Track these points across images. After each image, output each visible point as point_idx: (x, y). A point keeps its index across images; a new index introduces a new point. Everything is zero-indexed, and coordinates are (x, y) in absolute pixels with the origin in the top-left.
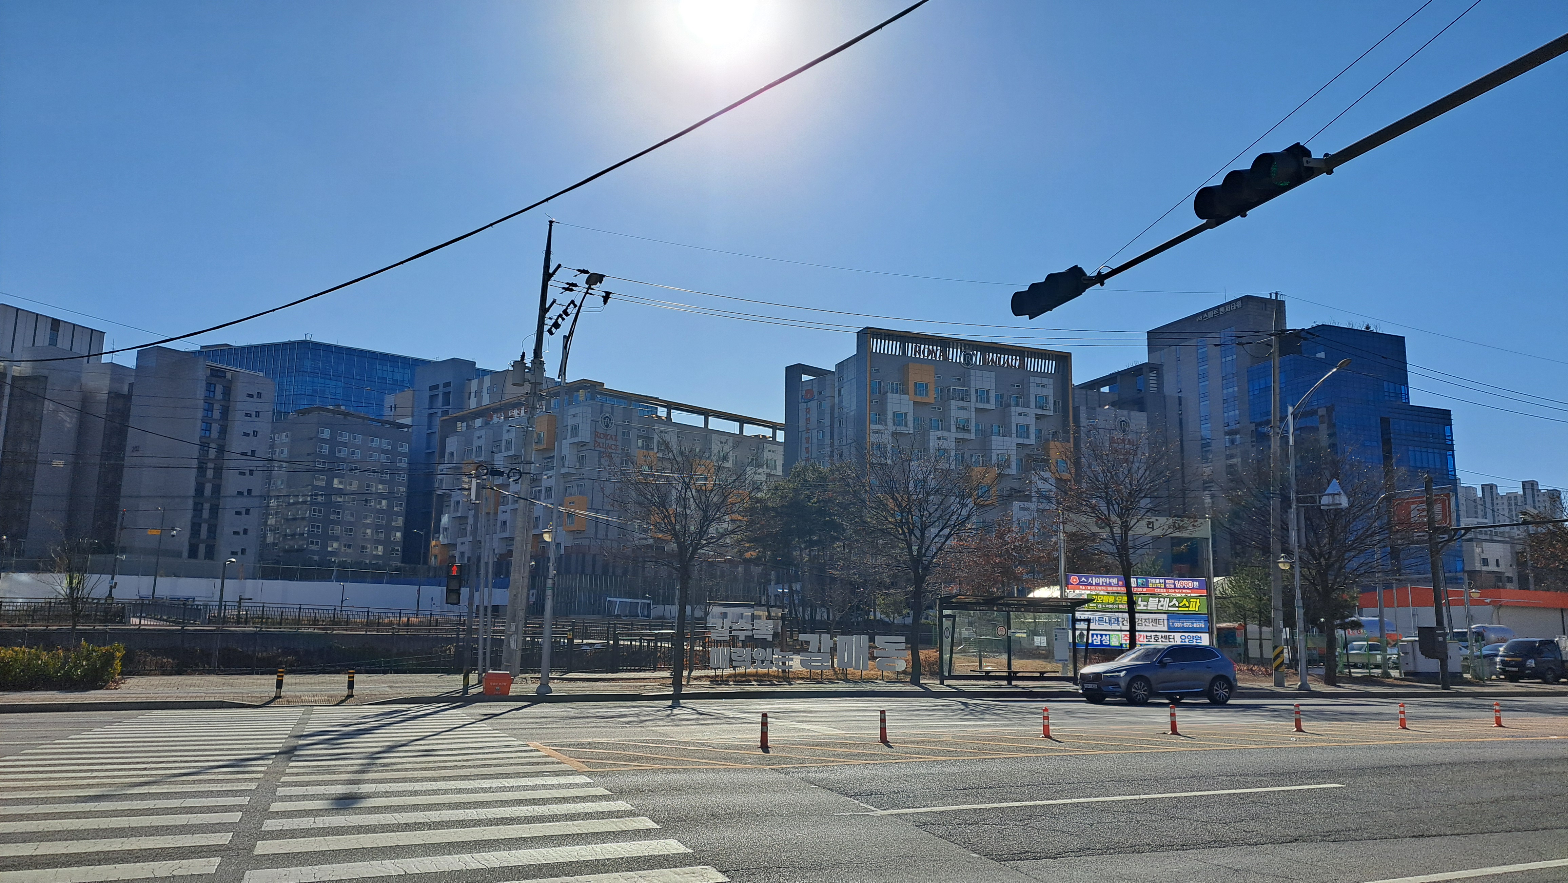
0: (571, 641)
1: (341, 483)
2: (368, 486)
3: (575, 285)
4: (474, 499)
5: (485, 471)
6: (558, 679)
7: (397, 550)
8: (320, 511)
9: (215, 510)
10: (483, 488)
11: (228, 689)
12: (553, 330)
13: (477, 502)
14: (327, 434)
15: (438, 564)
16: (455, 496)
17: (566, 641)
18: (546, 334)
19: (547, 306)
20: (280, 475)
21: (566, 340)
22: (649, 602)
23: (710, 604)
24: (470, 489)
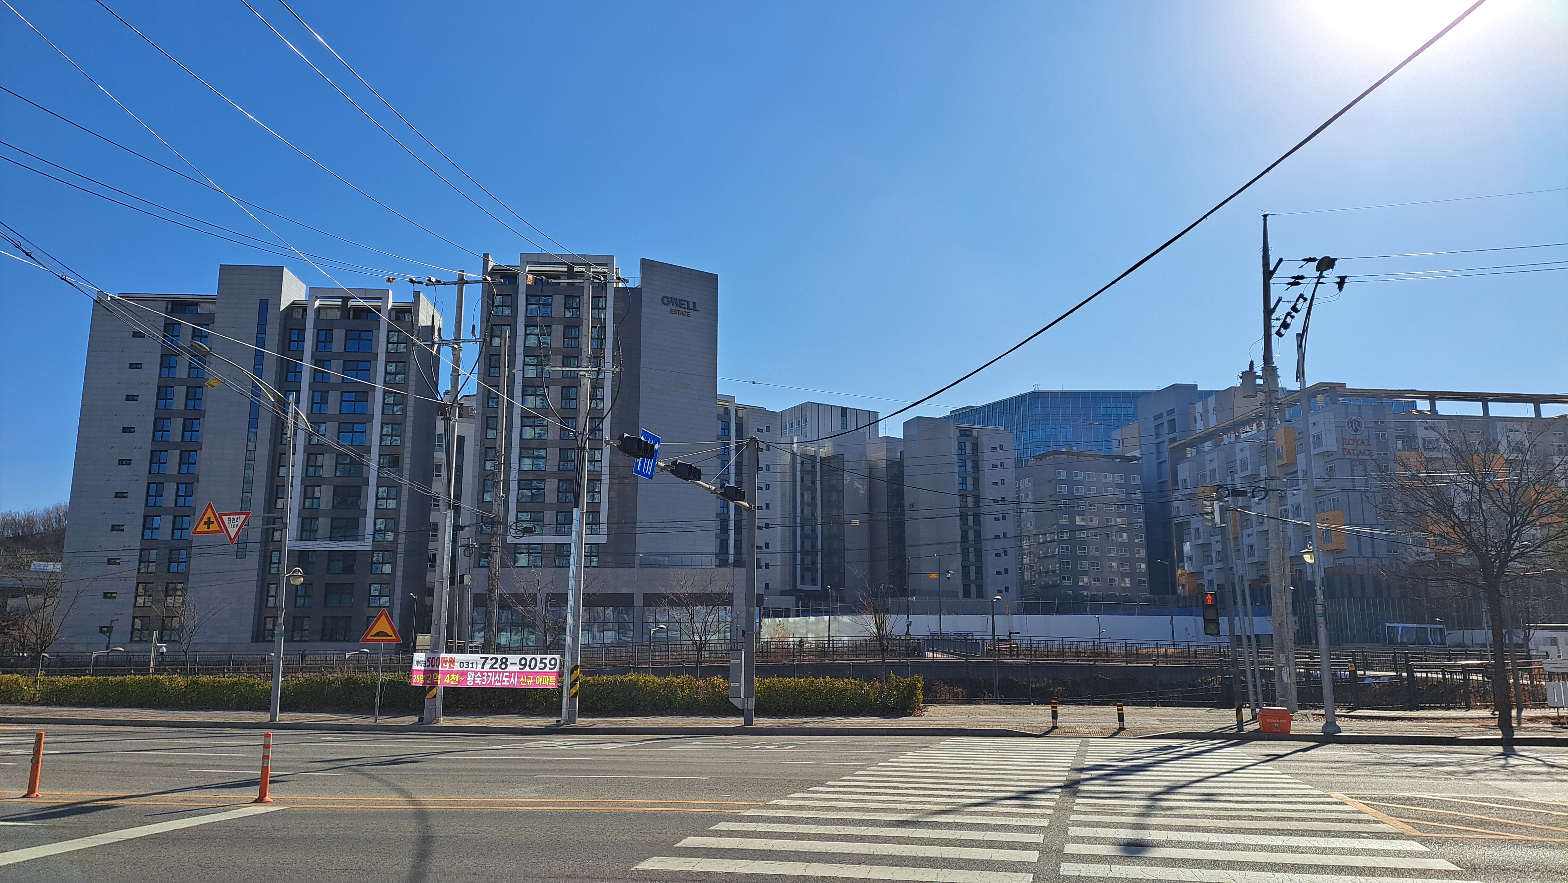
0: (1353, 673)
1: (1082, 520)
2: (1107, 520)
3: (1302, 277)
4: (1219, 523)
5: (1227, 492)
6: (1345, 716)
7: (1144, 582)
8: (1067, 548)
9: (979, 553)
10: (1227, 510)
11: (1010, 718)
12: (1283, 331)
13: (1223, 525)
14: (1063, 475)
15: (1187, 593)
16: (1195, 522)
17: (1348, 673)
18: (1274, 337)
19: (1272, 307)
20: (1028, 516)
21: (1299, 338)
22: (1442, 626)
23: (1530, 628)
24: (1212, 513)
